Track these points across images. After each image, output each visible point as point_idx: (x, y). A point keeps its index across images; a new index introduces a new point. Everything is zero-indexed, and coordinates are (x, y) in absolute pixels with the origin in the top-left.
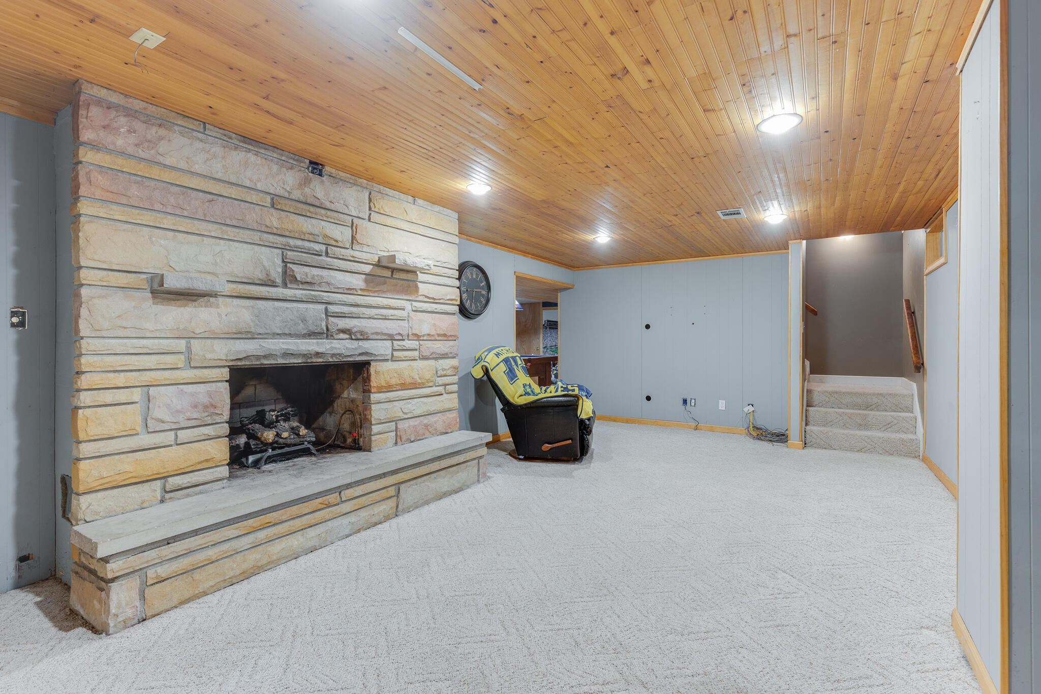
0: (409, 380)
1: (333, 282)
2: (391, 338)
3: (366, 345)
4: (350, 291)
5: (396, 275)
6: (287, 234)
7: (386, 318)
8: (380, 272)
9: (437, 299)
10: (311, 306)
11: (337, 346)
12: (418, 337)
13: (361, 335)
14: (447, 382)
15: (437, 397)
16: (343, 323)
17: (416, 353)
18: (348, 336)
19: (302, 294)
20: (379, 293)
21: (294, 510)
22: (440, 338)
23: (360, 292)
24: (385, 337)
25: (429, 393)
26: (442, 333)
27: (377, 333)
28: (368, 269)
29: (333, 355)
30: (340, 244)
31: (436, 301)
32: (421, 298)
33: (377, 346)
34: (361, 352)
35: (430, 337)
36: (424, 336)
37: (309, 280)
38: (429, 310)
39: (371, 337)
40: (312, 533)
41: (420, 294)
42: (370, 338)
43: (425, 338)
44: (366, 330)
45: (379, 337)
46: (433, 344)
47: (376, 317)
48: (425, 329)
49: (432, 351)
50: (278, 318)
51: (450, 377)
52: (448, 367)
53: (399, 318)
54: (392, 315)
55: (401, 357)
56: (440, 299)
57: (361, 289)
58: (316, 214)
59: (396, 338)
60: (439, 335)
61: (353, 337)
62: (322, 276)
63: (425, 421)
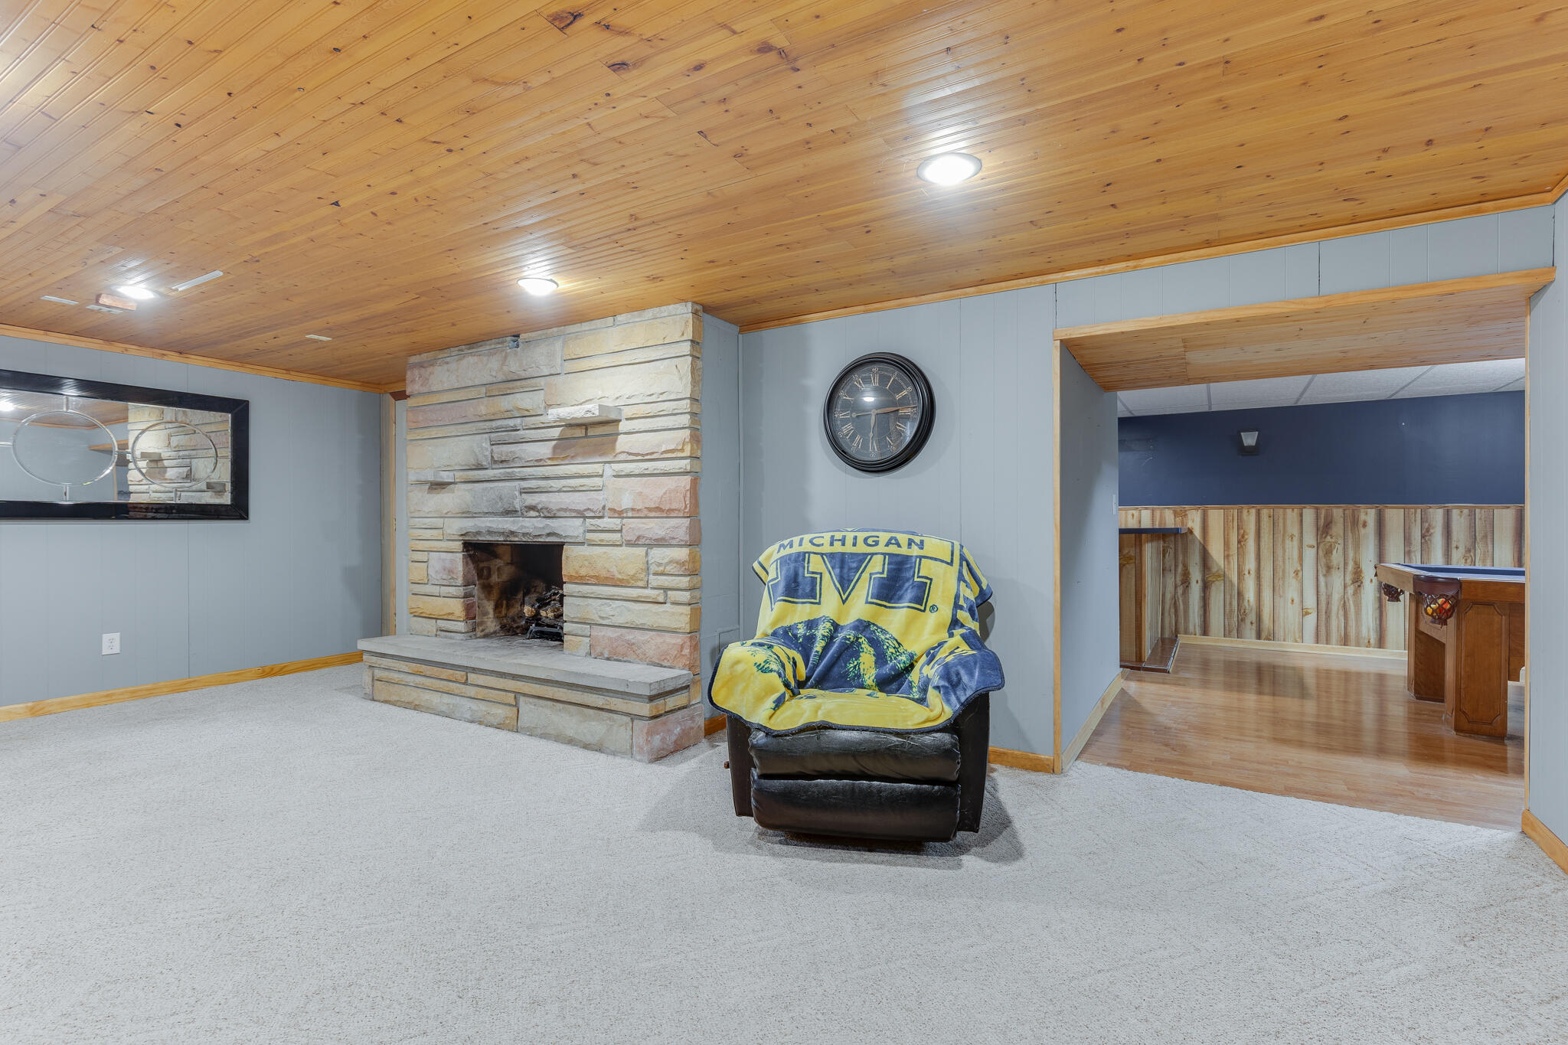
0: (604, 574)
1: (523, 456)
2: (581, 515)
3: (554, 524)
4: (539, 463)
5: (591, 432)
6: (493, 417)
7: (575, 490)
8: (569, 433)
9: (647, 454)
10: (507, 484)
11: (528, 525)
12: (620, 514)
13: (548, 512)
14: (666, 584)
15: (650, 605)
16: (531, 500)
17: (617, 536)
18: (537, 514)
19: (500, 473)
20: (569, 459)
21: (435, 671)
22: (653, 514)
23: (550, 462)
24: (574, 514)
25: (634, 596)
26: (653, 506)
27: (565, 510)
28: (556, 433)
29: (524, 534)
30: (532, 413)
31: (646, 457)
32: (622, 457)
33: (565, 525)
34: (548, 532)
35: (636, 513)
36: (626, 510)
37: (503, 458)
38: (637, 472)
39: (558, 514)
40: (446, 699)
41: (618, 451)
42: (556, 515)
43: (630, 514)
44: (551, 506)
45: (568, 514)
46: (644, 523)
47: (564, 489)
48: (626, 502)
49: (637, 534)
50: (484, 498)
51: (674, 578)
52: (666, 561)
53: (592, 489)
54: (581, 486)
55: (594, 541)
56: (653, 453)
57: (549, 459)
58: (513, 388)
59: (587, 515)
60: (650, 509)
61: (542, 515)
62: (514, 452)
63: (630, 636)
